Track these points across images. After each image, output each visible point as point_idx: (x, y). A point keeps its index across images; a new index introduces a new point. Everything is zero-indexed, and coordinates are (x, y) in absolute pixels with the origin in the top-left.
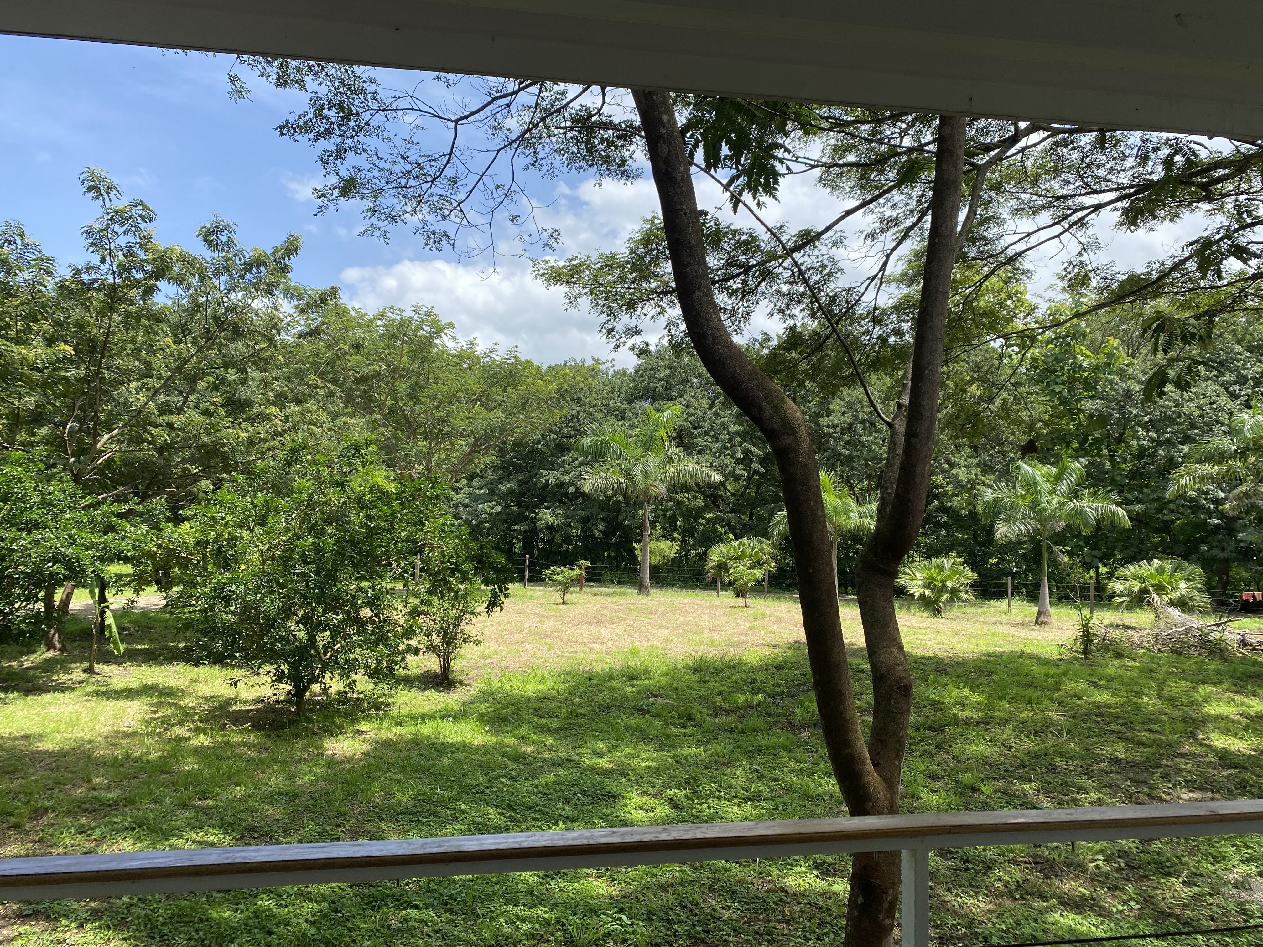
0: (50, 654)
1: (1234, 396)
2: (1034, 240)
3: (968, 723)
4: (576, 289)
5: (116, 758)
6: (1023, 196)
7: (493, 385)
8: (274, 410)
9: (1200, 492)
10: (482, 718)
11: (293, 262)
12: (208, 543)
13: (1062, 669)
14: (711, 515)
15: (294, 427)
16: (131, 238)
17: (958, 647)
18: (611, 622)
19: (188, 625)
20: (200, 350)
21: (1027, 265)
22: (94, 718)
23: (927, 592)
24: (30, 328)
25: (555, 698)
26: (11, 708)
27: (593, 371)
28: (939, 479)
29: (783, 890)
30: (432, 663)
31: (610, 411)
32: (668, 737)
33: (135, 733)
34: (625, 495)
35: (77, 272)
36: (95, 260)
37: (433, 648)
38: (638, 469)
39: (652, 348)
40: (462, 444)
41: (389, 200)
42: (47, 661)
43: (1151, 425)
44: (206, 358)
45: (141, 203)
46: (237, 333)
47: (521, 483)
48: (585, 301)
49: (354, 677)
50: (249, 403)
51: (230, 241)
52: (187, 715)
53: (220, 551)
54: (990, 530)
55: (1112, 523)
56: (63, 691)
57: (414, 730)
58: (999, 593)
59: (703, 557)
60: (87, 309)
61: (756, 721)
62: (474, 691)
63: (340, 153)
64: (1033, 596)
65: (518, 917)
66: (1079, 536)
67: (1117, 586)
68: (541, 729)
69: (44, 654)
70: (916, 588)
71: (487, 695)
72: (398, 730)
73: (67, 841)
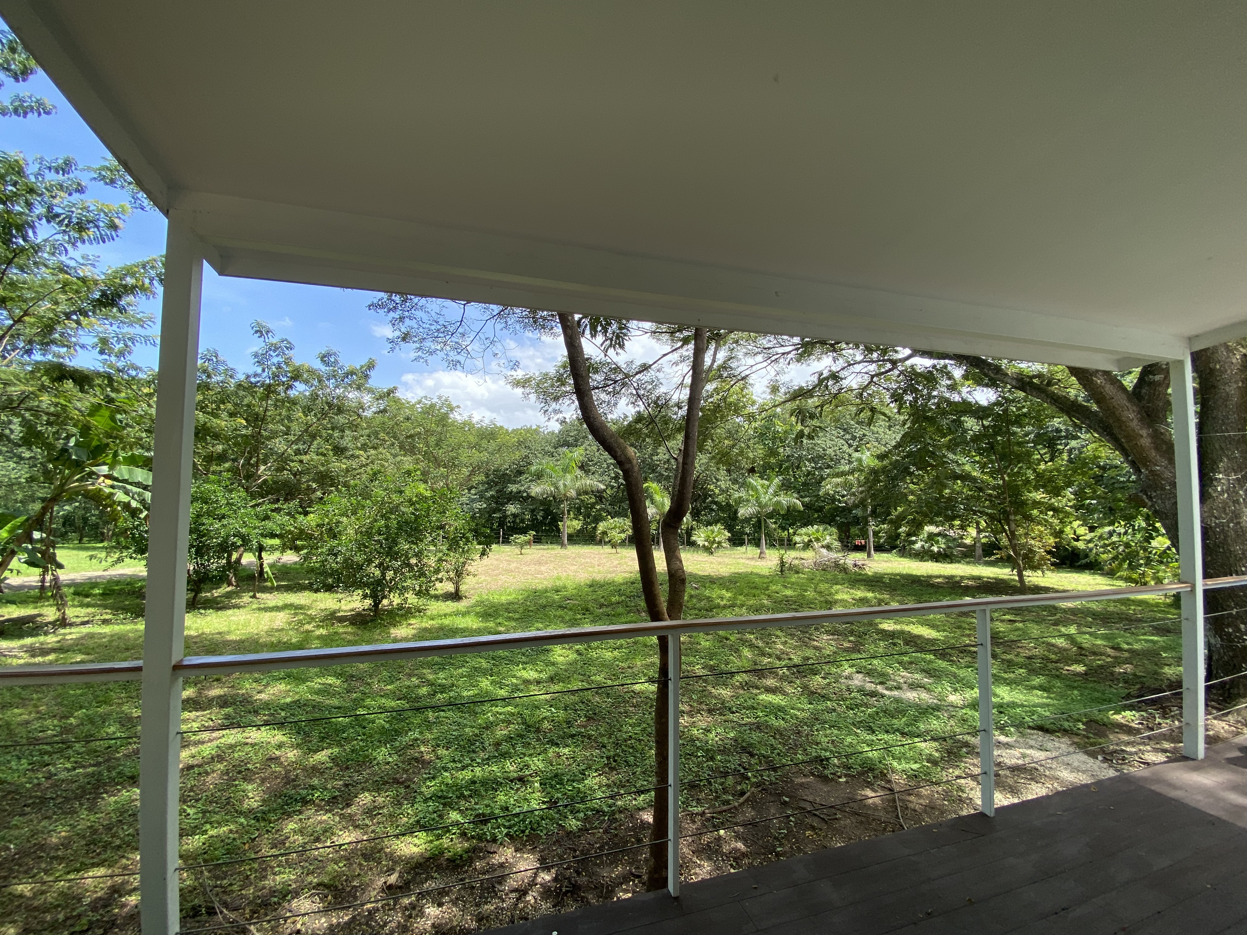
0: (230, 589)
1: (850, 446)
2: (754, 369)
3: (725, 607)
4: (527, 390)
5: (273, 643)
6: (750, 347)
7: (482, 439)
8: (361, 452)
9: (835, 492)
10: (477, 614)
11: (372, 373)
12: (324, 525)
13: (770, 579)
14: (598, 507)
15: (372, 462)
16: (280, 359)
17: (721, 570)
18: (546, 563)
19: (312, 570)
20: (318, 420)
21: (751, 381)
22: (259, 623)
23: (706, 544)
24: (219, 407)
25: (516, 603)
26: (209, 618)
27: (536, 431)
28: (712, 487)
29: (633, 691)
30: (450, 587)
31: (546, 453)
32: (576, 620)
33: (282, 630)
34: (554, 497)
35: (248, 377)
36: (259, 370)
37: (450, 579)
38: (561, 483)
39: (567, 420)
40: (465, 471)
41: (428, 344)
42: (230, 592)
43: (812, 460)
44: (321, 424)
45: (286, 340)
46: (340, 410)
47: (497, 492)
48: (533, 397)
49: (406, 595)
50: (345, 449)
51: (336, 362)
52: (312, 619)
53: (331, 529)
54: (736, 512)
55: (794, 507)
56: (239, 608)
57: (440, 622)
58: (741, 544)
59: (595, 528)
60: (254, 397)
61: (620, 610)
62: (472, 601)
63: (402, 319)
64: (758, 545)
65: (497, 712)
66: (779, 514)
67: (797, 539)
68: (509, 619)
69: (225, 589)
70: (700, 541)
71: (480, 603)
72: (431, 622)
73: (248, 686)
